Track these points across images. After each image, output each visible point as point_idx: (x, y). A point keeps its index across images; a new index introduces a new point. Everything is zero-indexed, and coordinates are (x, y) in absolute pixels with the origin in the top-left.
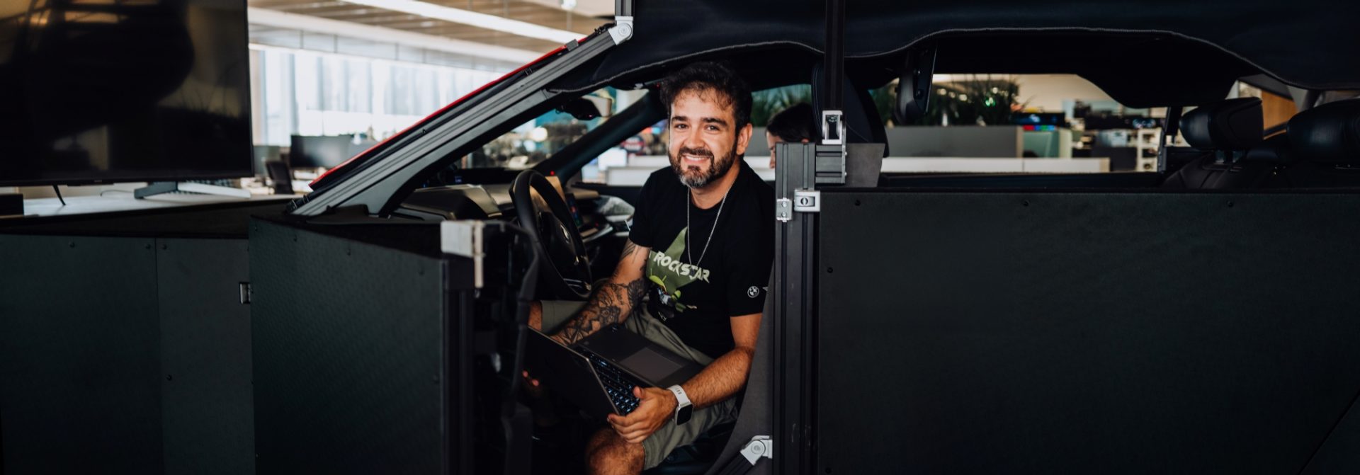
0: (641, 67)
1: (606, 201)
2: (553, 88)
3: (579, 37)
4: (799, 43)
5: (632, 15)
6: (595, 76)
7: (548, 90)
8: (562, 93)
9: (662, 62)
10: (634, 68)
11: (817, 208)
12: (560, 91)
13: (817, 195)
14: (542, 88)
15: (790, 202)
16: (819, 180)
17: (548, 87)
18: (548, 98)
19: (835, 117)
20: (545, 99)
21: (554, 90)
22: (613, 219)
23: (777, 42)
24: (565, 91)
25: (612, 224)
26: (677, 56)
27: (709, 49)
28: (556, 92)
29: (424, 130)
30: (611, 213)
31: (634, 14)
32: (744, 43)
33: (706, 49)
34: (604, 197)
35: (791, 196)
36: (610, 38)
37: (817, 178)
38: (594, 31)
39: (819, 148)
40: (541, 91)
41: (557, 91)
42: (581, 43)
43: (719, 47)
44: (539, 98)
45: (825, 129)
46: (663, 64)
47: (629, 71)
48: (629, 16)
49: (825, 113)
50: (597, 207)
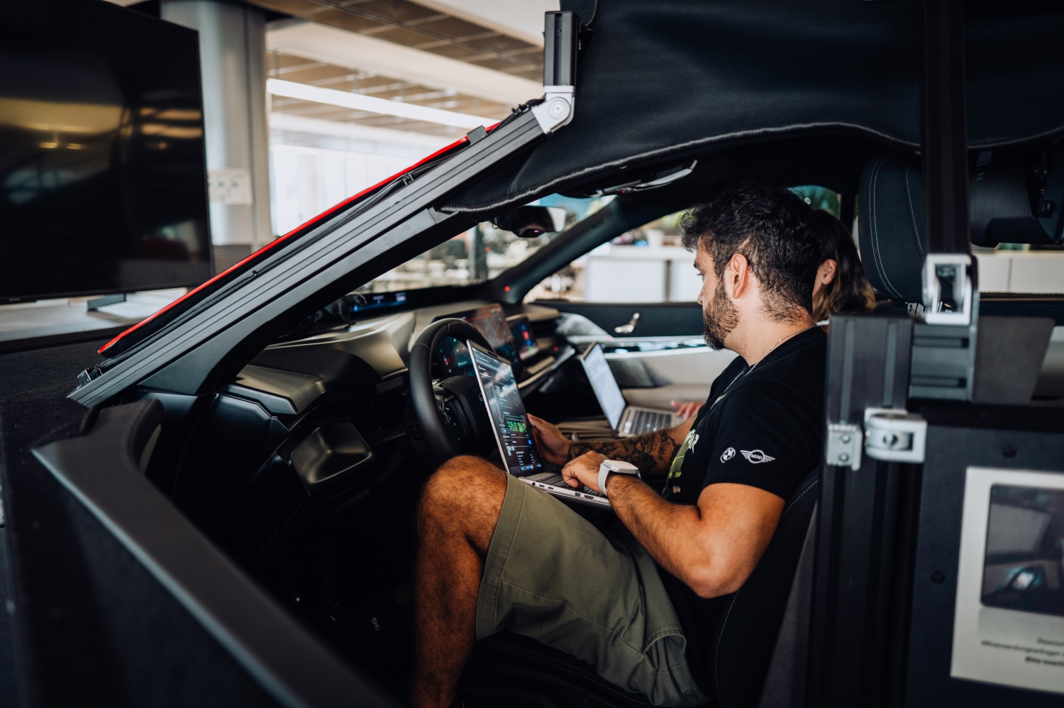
0: (587, 170)
1: (566, 319)
2: (443, 206)
3: (489, 123)
4: (856, 126)
5: (572, 84)
6: (514, 185)
7: (438, 209)
8: (460, 212)
9: (621, 161)
10: (575, 171)
11: (917, 455)
12: (456, 210)
13: (919, 429)
14: (428, 206)
15: (858, 436)
16: (914, 392)
17: (437, 204)
18: (438, 222)
19: (953, 268)
20: (433, 223)
21: (448, 209)
22: (575, 339)
23: (818, 124)
24: (466, 210)
25: (574, 346)
26: (643, 152)
27: (699, 138)
28: (449, 213)
29: (254, 272)
30: (573, 333)
31: (576, 80)
32: (759, 128)
33: (695, 139)
34: (565, 315)
35: (857, 418)
36: (534, 123)
37: (911, 389)
38: (511, 113)
39: (919, 330)
40: (426, 210)
41: (453, 209)
42: (491, 131)
43: (717, 135)
44: (425, 221)
45: (932, 290)
46: (624, 164)
47: (567, 177)
48: (566, 85)
49: (933, 261)
50: (556, 326)
